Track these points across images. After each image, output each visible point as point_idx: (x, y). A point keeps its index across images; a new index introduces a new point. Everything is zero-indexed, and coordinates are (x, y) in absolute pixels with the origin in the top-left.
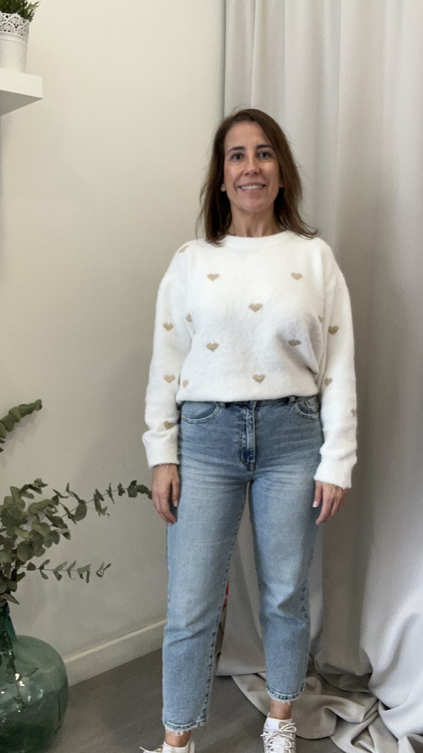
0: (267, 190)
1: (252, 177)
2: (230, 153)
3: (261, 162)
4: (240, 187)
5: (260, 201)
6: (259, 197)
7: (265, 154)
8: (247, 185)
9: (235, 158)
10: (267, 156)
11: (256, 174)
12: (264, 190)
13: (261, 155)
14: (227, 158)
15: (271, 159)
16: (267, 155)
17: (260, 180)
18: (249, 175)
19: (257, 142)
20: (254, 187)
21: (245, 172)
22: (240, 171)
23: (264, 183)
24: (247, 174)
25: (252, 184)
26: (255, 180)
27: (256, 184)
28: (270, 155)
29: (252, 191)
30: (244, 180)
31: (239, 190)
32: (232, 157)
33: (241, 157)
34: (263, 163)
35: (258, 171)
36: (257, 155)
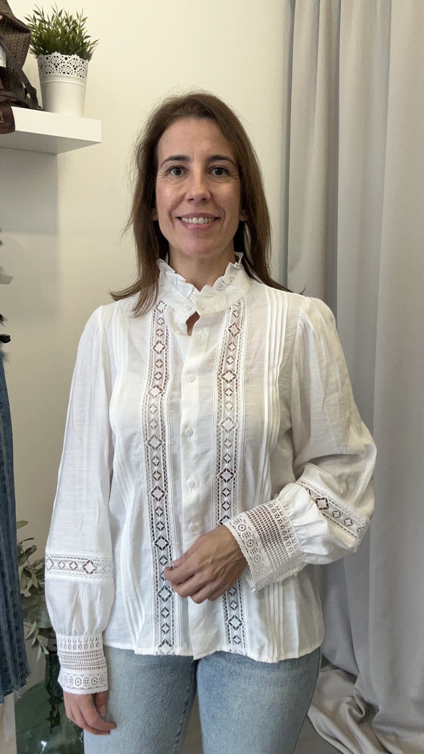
0: (222, 226)
1: (197, 205)
2: (164, 165)
3: (215, 182)
4: (180, 218)
5: (210, 242)
6: (207, 236)
7: (220, 171)
8: (188, 216)
9: (172, 172)
10: (224, 174)
11: (204, 200)
12: (217, 226)
13: (214, 172)
14: (161, 172)
15: (230, 178)
16: (224, 172)
17: (210, 210)
18: (193, 202)
19: (209, 150)
20: (201, 220)
21: (188, 197)
22: (181, 193)
23: (216, 216)
24: (192, 199)
25: (198, 216)
26: (203, 210)
27: (204, 216)
28: (227, 172)
29: (197, 226)
30: (186, 209)
31: (177, 222)
32: (169, 171)
33: (182, 171)
34: (217, 184)
35: (209, 195)
36: (207, 170)
